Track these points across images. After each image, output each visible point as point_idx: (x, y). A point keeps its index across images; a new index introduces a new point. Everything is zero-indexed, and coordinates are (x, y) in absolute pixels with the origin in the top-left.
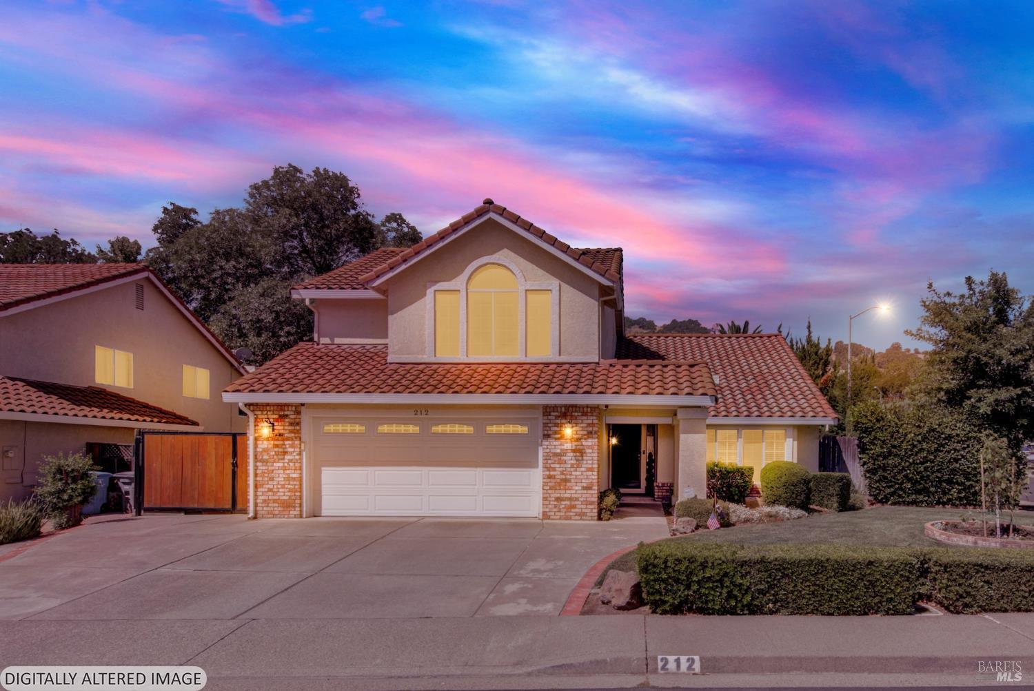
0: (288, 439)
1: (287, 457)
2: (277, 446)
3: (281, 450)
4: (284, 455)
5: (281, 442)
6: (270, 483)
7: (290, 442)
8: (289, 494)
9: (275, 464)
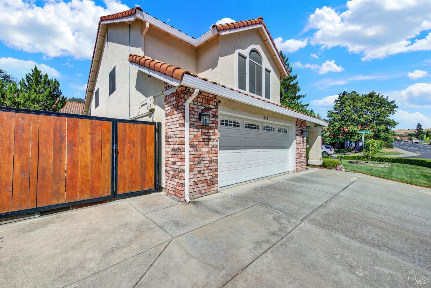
0: (211, 128)
1: (210, 143)
2: (203, 134)
3: (206, 137)
4: (209, 142)
5: (207, 131)
6: (199, 166)
7: (212, 131)
8: (211, 174)
9: (202, 150)
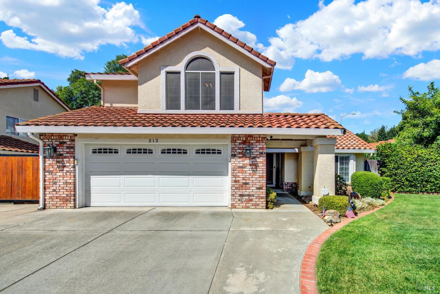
0: (66, 157)
1: (65, 169)
2: (58, 162)
3: (61, 165)
4: (63, 168)
5: (61, 160)
6: (54, 186)
7: (67, 160)
8: (67, 193)
9: (57, 174)
